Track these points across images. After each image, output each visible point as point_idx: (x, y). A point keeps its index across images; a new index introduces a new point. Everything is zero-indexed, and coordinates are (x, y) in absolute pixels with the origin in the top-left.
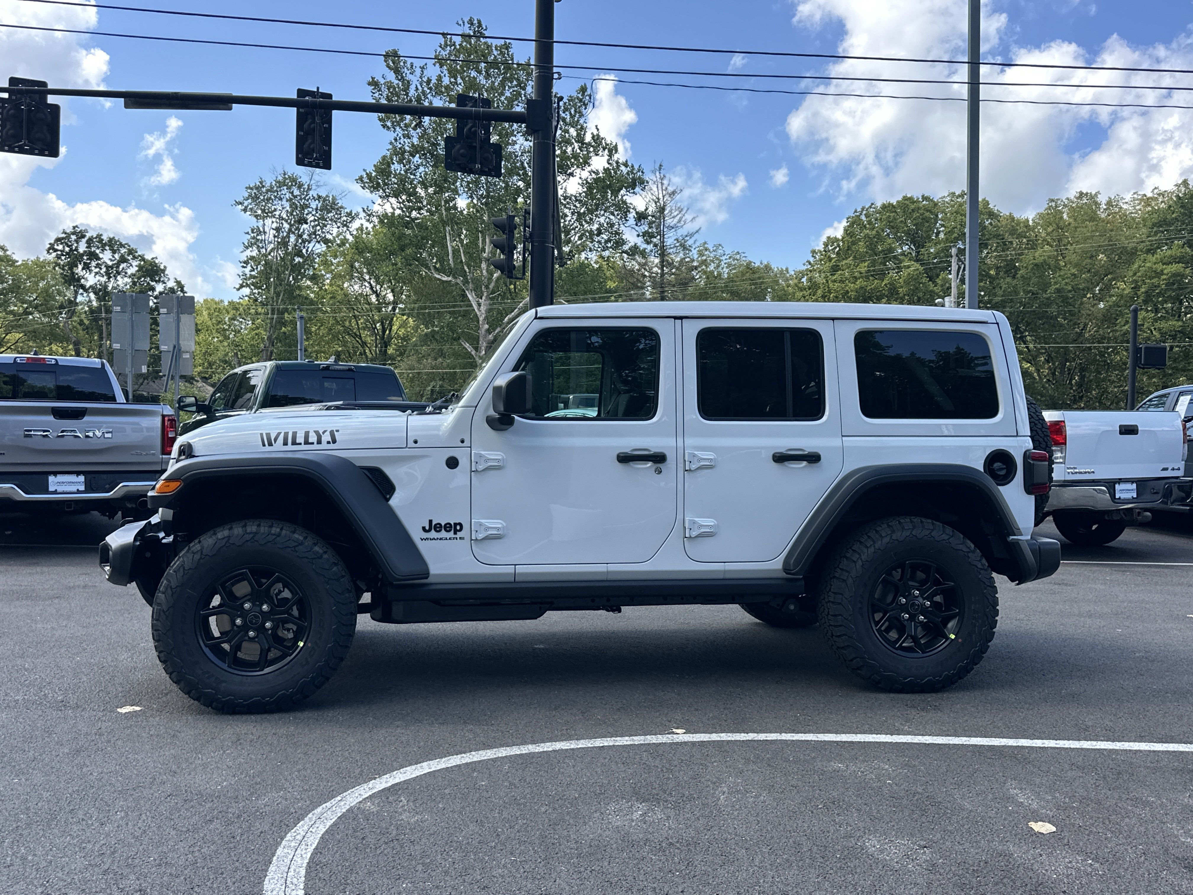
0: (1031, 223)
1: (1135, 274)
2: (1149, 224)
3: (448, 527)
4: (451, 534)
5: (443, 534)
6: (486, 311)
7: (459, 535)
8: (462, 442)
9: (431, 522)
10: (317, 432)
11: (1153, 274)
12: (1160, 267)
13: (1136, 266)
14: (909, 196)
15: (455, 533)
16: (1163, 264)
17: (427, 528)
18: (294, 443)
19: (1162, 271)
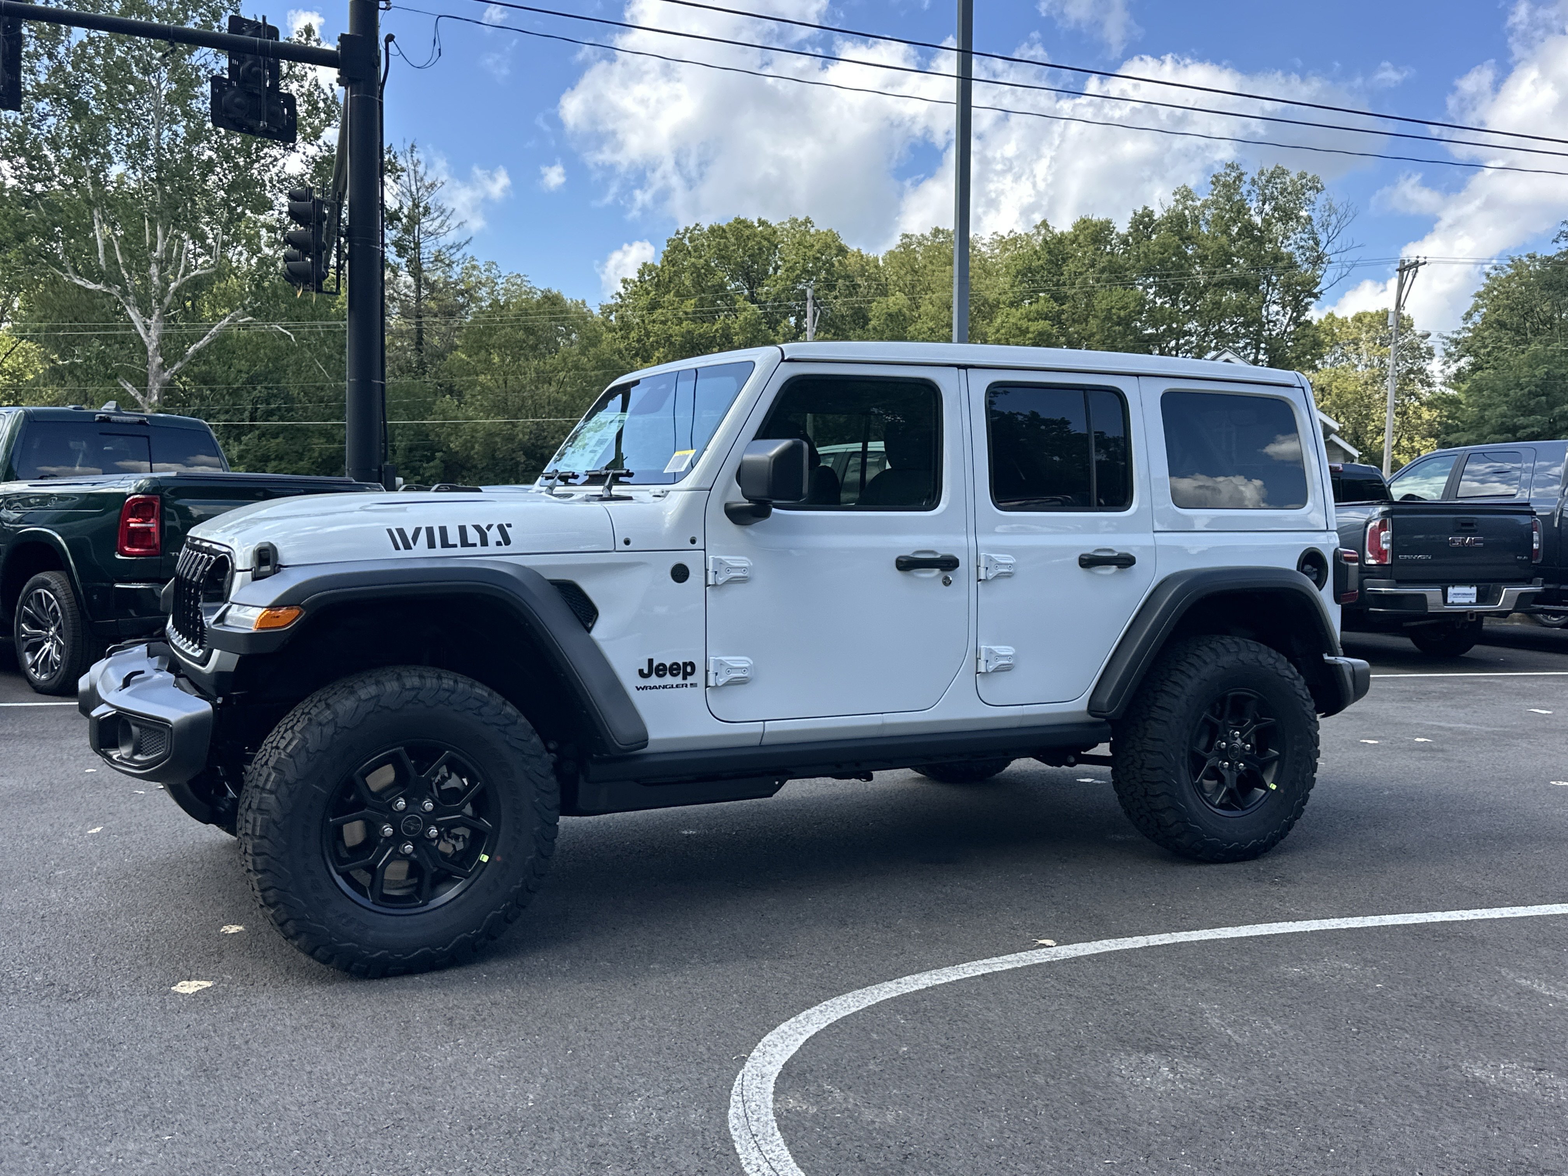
0: (881, 263)
1: (998, 331)
2: (1013, 271)
3: (674, 670)
4: (679, 680)
5: (668, 679)
6: (158, 337)
7: (690, 680)
8: (693, 541)
9: (651, 661)
10: (477, 528)
11: (1017, 332)
12: (1024, 324)
13: (999, 320)
14: (742, 218)
15: (685, 678)
16: (1029, 320)
17: (646, 671)
18: (445, 544)
19: (1027, 328)
